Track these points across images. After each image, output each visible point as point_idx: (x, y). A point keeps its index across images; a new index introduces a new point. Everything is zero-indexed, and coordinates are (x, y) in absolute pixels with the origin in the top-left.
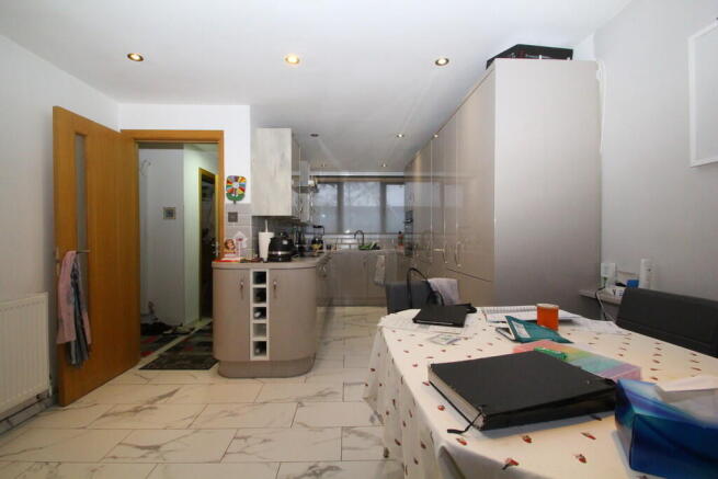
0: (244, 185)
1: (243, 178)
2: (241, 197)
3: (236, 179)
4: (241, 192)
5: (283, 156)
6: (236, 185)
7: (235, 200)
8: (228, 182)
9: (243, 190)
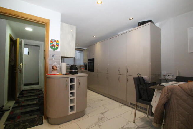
0: (58, 44)
1: (58, 41)
2: (57, 48)
3: (55, 41)
4: (57, 46)
5: (73, 35)
6: (55, 43)
7: (54, 49)
8: (51, 41)
9: (58, 46)
